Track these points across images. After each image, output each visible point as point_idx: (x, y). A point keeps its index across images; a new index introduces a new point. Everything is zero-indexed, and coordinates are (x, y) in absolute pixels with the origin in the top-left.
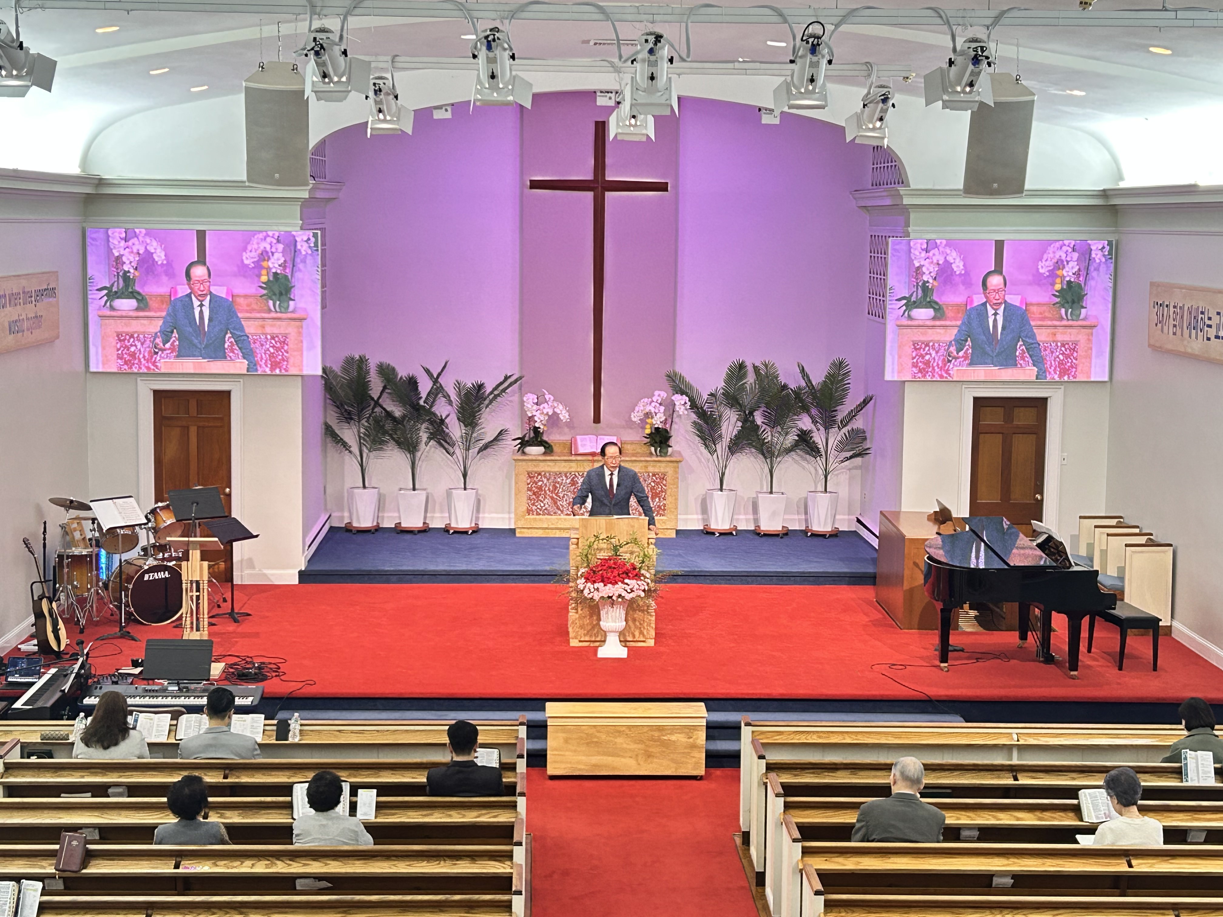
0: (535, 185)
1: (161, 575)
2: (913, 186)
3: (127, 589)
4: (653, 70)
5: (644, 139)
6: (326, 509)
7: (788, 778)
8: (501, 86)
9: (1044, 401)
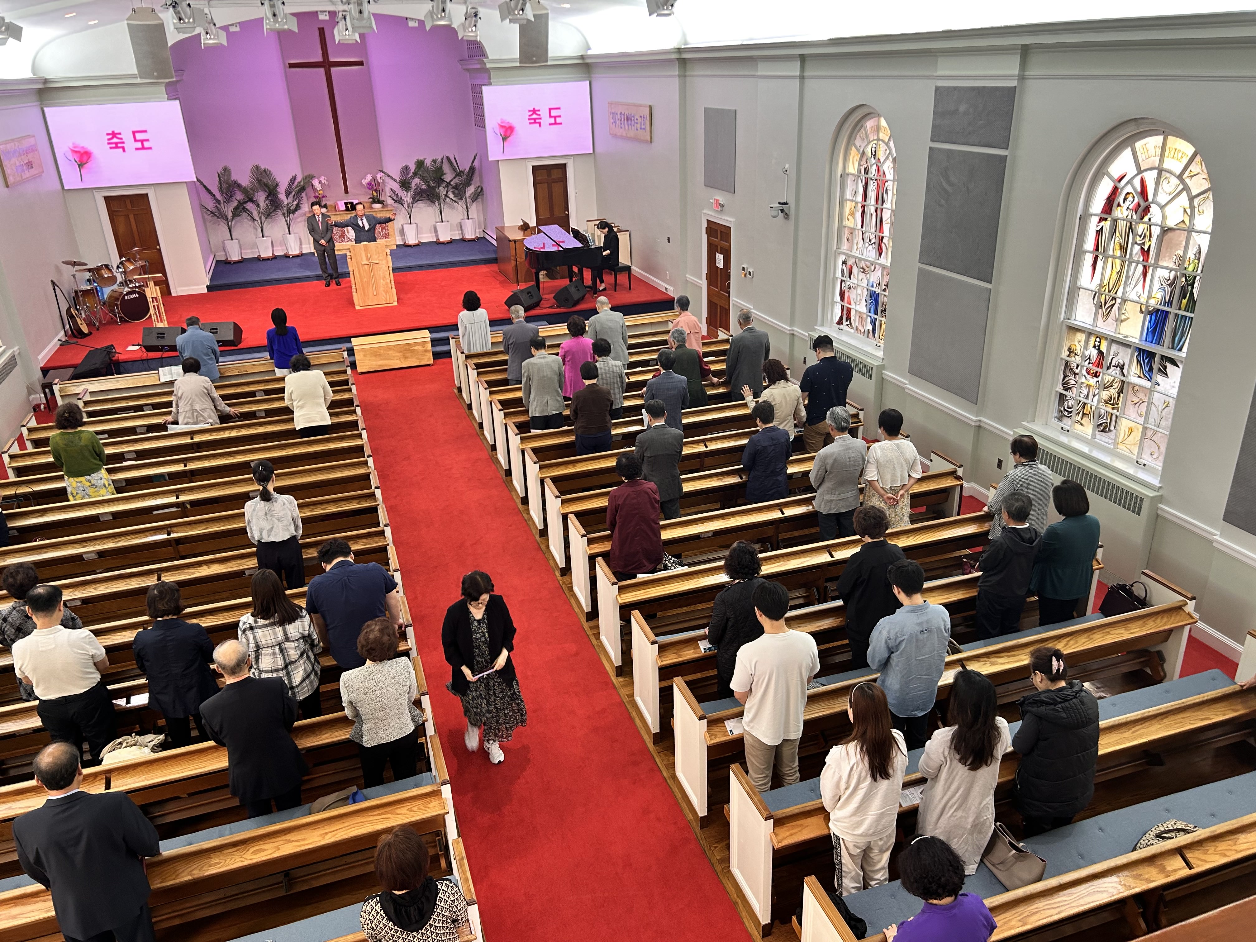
0: (292, 66)
1: (134, 296)
2: (490, 57)
3: (117, 305)
4: (361, 7)
5: (354, 42)
6: (211, 251)
7: (476, 361)
8: (280, 20)
9: (564, 165)
